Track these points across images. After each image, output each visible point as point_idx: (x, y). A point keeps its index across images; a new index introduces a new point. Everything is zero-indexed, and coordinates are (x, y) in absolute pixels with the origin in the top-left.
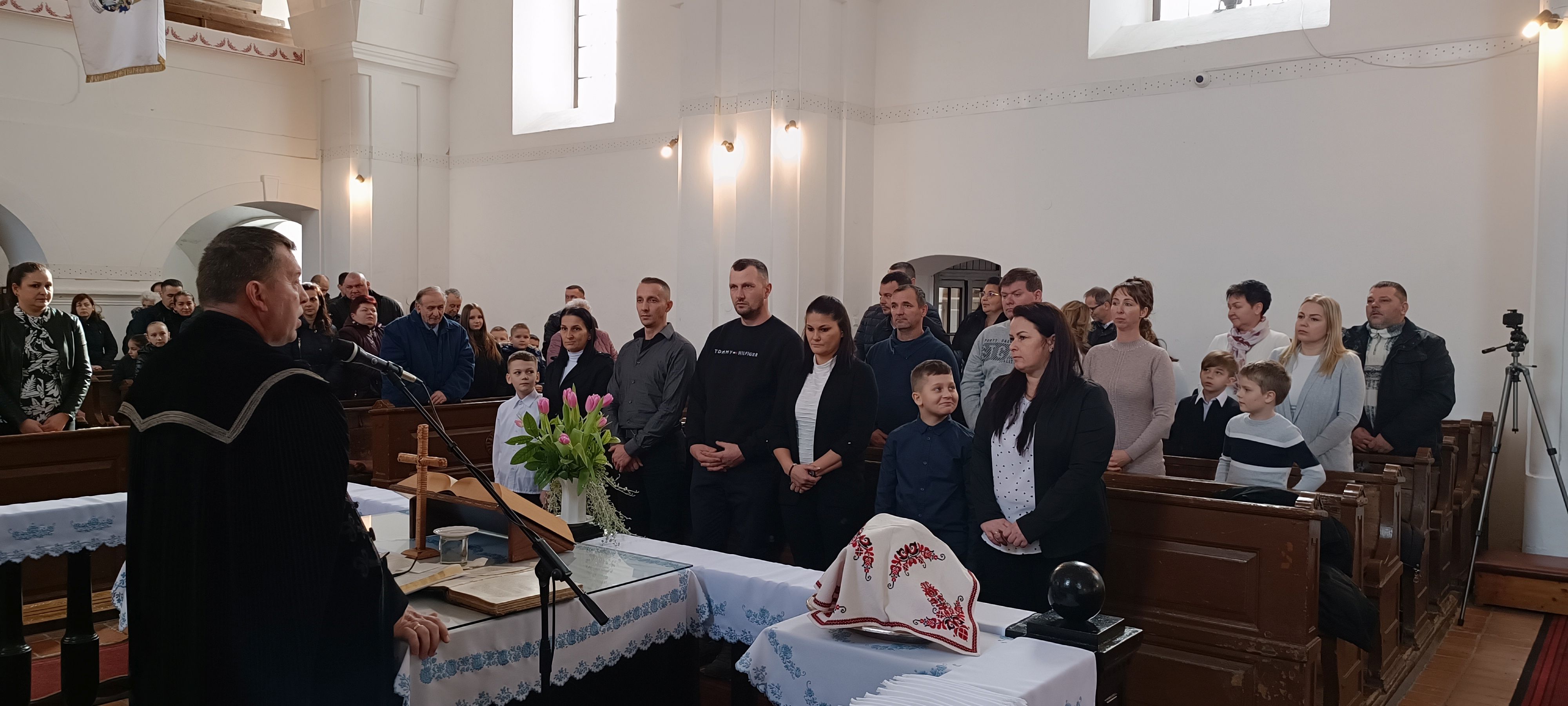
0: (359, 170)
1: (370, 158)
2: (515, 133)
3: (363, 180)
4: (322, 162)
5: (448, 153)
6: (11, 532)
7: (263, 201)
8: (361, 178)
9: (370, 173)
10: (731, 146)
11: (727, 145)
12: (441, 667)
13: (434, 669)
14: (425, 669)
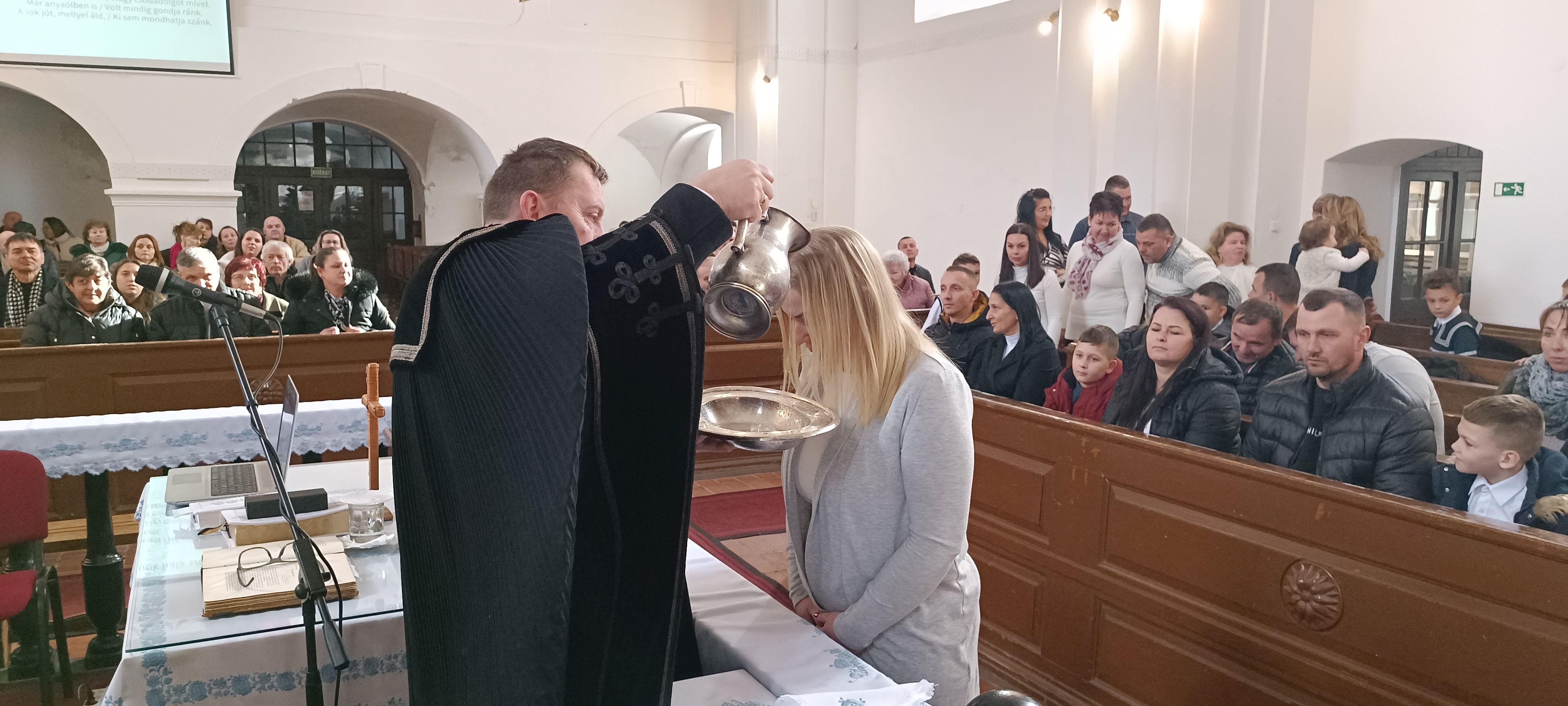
0: (766, 71)
1: (776, 58)
2: (918, 20)
3: (769, 81)
4: (737, 64)
5: (856, 48)
6: (165, 438)
7: (682, 106)
8: (767, 79)
9: (776, 74)
10: (1115, 14)
11: (1110, 13)
12: (180, 690)
13: (168, 692)
14: (153, 691)
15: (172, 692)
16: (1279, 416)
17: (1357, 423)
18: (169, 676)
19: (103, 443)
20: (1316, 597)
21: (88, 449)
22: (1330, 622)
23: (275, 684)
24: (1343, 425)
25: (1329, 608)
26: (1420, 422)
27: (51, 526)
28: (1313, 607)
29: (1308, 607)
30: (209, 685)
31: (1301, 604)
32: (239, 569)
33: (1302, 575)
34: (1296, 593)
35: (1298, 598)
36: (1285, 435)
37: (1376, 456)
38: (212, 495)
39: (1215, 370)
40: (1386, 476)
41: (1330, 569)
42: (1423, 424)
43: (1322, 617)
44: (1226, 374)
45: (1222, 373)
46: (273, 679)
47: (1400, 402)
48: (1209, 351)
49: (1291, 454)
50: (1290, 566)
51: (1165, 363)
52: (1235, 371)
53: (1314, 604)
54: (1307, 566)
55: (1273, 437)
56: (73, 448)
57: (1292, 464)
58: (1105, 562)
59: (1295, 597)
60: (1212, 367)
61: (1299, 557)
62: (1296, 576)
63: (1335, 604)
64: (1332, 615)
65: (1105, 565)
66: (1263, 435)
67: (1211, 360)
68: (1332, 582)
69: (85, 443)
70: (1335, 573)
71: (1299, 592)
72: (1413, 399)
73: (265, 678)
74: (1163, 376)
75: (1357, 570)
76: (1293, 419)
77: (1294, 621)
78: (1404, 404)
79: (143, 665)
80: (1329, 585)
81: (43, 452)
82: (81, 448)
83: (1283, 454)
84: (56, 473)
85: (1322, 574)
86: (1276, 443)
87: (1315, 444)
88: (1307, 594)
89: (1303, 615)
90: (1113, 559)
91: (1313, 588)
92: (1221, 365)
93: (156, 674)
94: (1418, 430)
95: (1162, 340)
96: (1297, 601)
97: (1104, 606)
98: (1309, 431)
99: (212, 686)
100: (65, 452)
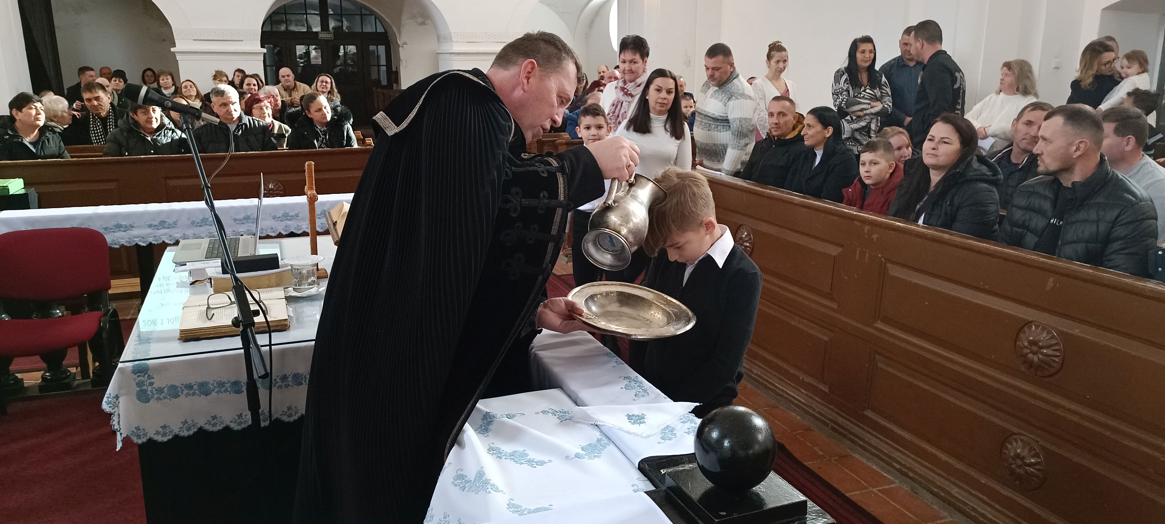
12: (160, 391)
13: (151, 391)
14: (141, 391)
15: (154, 392)
16: (1029, 209)
17: (1093, 215)
18: (152, 380)
19: (147, 224)
20: (1042, 351)
21: (138, 227)
22: (1052, 371)
23: (229, 389)
24: (1082, 215)
25: (1052, 360)
26: (1144, 213)
27: (113, 282)
28: (1039, 359)
29: (1036, 359)
30: (181, 388)
31: (1030, 356)
32: (207, 308)
33: (1032, 334)
34: (1026, 347)
35: (1028, 351)
36: (1033, 224)
37: (1107, 240)
38: (206, 258)
39: (979, 173)
40: (1113, 257)
41: (1055, 329)
42: (1148, 214)
43: (1047, 367)
44: (988, 176)
45: (985, 175)
46: (227, 385)
47: (1130, 197)
48: (975, 158)
49: (1037, 239)
50: (1024, 326)
51: (937, 167)
52: (995, 173)
53: (1040, 356)
54: (1037, 327)
55: (1024, 226)
56: (126, 227)
57: (1036, 248)
58: (879, 322)
59: (1026, 351)
60: (976, 170)
61: (1031, 319)
62: (1027, 334)
63: (1057, 356)
64: (1055, 365)
65: (879, 325)
66: (1014, 224)
67: (976, 165)
68: (1057, 339)
69: (134, 223)
70: (1061, 333)
71: (1029, 347)
72: (1141, 195)
73: (221, 384)
74: (935, 177)
75: (1077, 330)
76: (1040, 211)
77: (1023, 369)
78: (1133, 198)
79: (133, 373)
80: (1054, 342)
81: (106, 229)
82: (132, 227)
83: (1031, 239)
84: (116, 244)
85: (1048, 333)
86: (1025, 231)
87: (1056, 231)
88: (1035, 348)
89: (1030, 364)
90: (887, 321)
91: (1040, 344)
92: (984, 169)
93: (142, 378)
94: (1144, 219)
95: (934, 149)
96: (1027, 354)
97: (877, 356)
98: (1052, 221)
99: (183, 388)
100: (121, 229)
